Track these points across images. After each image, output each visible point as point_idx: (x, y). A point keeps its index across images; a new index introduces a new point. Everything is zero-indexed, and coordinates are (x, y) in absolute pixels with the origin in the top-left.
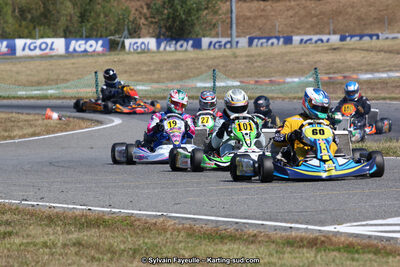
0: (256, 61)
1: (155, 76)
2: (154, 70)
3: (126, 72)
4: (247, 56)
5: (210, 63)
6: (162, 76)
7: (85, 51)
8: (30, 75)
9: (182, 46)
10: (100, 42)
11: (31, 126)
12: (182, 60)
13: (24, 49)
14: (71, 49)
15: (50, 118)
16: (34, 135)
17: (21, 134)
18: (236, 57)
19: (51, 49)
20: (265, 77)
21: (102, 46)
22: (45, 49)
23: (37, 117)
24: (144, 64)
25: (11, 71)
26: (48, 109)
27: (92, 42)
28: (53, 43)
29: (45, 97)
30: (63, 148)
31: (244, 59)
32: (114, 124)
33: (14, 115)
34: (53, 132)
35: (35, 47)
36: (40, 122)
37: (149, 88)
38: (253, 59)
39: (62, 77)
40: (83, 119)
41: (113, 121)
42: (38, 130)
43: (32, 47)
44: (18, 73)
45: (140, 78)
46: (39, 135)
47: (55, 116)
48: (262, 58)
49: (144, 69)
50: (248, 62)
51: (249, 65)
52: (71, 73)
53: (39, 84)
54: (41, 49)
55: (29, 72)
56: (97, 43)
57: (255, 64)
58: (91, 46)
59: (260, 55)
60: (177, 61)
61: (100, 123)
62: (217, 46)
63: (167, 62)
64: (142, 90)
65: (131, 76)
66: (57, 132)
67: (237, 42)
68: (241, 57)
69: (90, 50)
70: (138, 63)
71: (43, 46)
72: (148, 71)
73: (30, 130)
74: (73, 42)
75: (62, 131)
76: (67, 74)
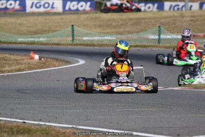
0: (197, 20)
1: (122, 30)
2: (122, 25)
3: (100, 26)
4: (192, 16)
5: (163, 21)
6: (127, 30)
7: (77, 10)
8: (30, 27)
9: (149, 8)
10: (89, 4)
11: (18, 64)
12: (143, 19)
13: (32, 7)
14: (67, 8)
15: (32, 58)
16: (19, 70)
17: (10, 69)
18: (183, 17)
19: (52, 7)
20: (201, 32)
21: (90, 6)
22: (48, 7)
23: (23, 58)
24: (114, 20)
25: (16, 23)
26: (32, 52)
27: (83, 3)
28: (53, 4)
29: (33, 43)
30: (37, 80)
31: (189, 19)
32: (79, 64)
33: (7, 55)
34: (33, 69)
35: (40, 6)
36: (25, 61)
37: (113, 38)
38: (195, 19)
39: (53, 29)
40: (57, 60)
41: (79, 62)
42: (22, 67)
43: (38, 5)
44: (21, 24)
45: (109, 31)
46: (23, 70)
47: (37, 57)
48: (202, 18)
49: (114, 24)
50: (191, 20)
51: (192, 23)
52: (60, 26)
53: (36, 33)
54: (44, 7)
55: (29, 25)
56: (86, 3)
57: (197, 23)
58: (82, 6)
59: (201, 16)
60: (139, 19)
61: (69, 63)
62: (176, 8)
63: (131, 19)
64: (108, 40)
65: (104, 29)
66: (36, 69)
67: (191, 6)
68: (187, 17)
69: (81, 9)
70: (110, 20)
71: (46, 5)
72: (117, 26)
73: (17, 67)
74: (69, 3)
75: (40, 69)
76: (56, 26)
